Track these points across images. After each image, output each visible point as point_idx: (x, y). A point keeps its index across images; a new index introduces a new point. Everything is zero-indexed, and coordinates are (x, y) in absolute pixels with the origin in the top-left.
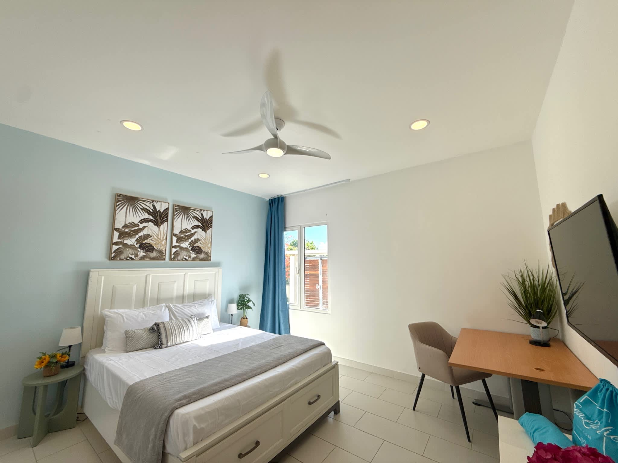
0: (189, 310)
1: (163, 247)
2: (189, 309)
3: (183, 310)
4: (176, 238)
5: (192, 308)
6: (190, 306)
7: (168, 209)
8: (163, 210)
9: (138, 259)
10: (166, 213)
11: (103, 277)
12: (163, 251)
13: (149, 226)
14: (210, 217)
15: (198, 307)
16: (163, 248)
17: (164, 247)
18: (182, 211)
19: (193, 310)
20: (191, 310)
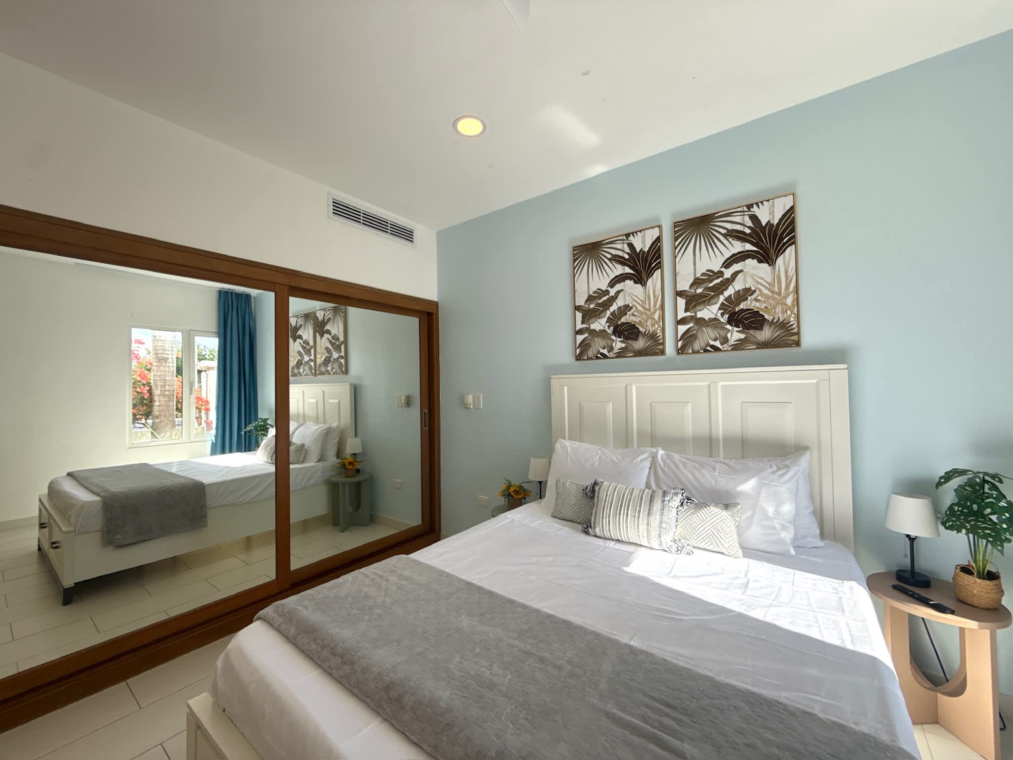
0: (693, 475)
1: (656, 326)
2: (696, 472)
3: (680, 470)
4: (684, 301)
5: (704, 471)
6: (702, 465)
7: (658, 239)
8: (649, 245)
9: (614, 356)
10: (655, 250)
11: (566, 388)
12: (658, 335)
13: (627, 287)
14: (784, 216)
15: (719, 473)
16: (657, 329)
17: (659, 326)
18: (692, 233)
19: (703, 475)
20: (697, 474)
